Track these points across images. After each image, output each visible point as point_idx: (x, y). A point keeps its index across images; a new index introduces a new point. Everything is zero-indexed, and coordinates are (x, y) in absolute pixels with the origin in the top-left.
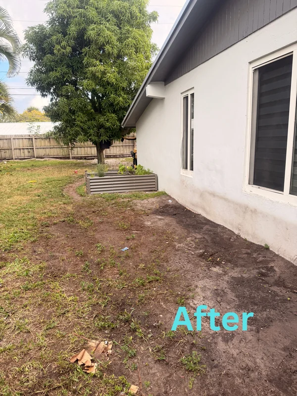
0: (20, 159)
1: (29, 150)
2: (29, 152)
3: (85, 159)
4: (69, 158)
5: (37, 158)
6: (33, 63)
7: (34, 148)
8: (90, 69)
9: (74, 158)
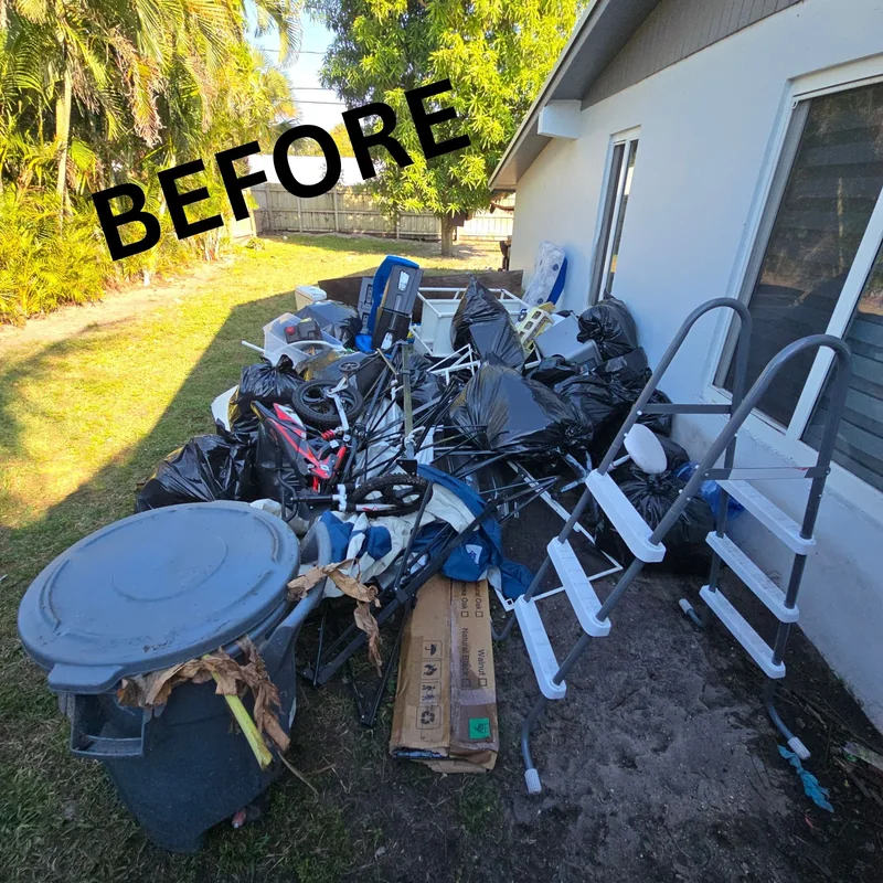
0: (312, 232)
1: (328, 216)
2: (327, 220)
3: (423, 240)
4: (394, 236)
5: (340, 232)
6: (333, 35)
7: (336, 212)
8: (439, 54)
9: (404, 237)
